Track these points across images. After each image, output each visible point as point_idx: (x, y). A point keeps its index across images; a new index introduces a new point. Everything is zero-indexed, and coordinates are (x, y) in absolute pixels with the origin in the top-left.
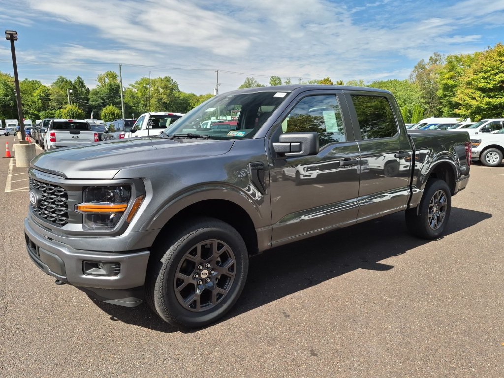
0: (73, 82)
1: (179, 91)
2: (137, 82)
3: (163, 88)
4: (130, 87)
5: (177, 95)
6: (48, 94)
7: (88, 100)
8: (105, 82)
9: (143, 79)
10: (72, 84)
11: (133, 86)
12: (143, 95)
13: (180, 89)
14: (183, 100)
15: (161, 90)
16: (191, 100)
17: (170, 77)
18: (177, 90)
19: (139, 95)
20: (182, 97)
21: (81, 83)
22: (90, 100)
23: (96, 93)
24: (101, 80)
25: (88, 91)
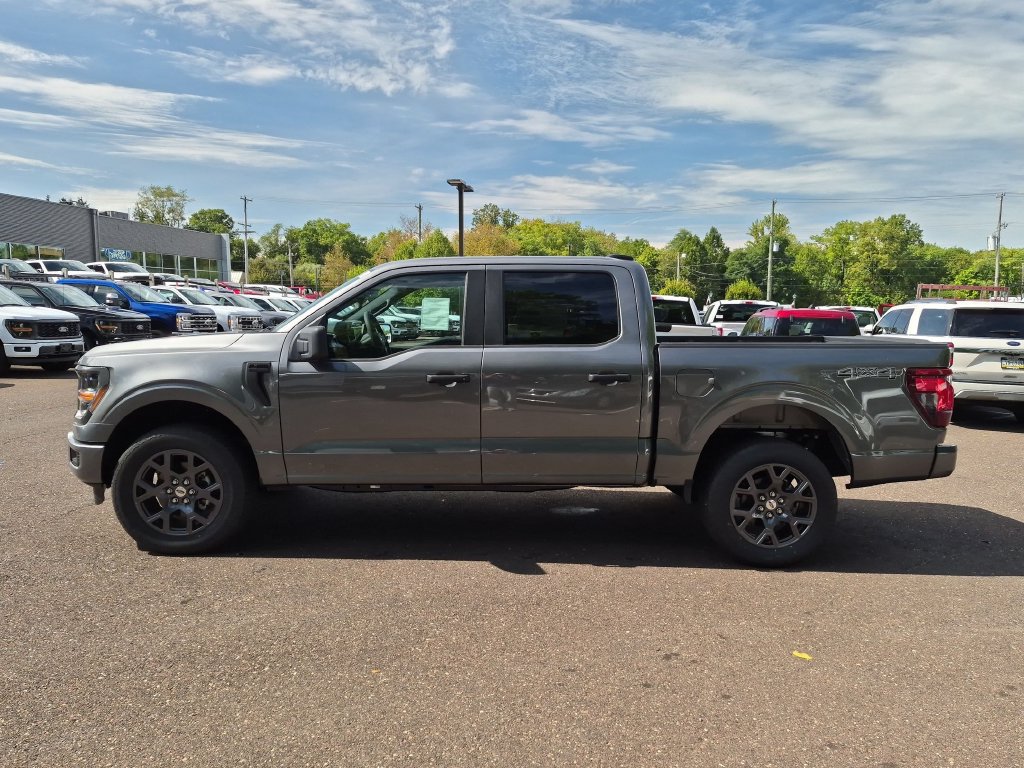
0: (702, 239)
1: (922, 244)
2: (827, 230)
3: (883, 240)
4: (813, 241)
5: (917, 253)
6: (656, 262)
7: (724, 269)
8: (763, 234)
9: (841, 225)
10: (698, 242)
11: (819, 240)
12: (837, 257)
13: (925, 239)
14: (931, 263)
15: (880, 245)
16: (950, 264)
17: (904, 216)
18: (917, 243)
19: (830, 256)
20: (928, 258)
21: (715, 238)
22: (728, 270)
23: (741, 255)
24: (756, 231)
25: (727, 253)
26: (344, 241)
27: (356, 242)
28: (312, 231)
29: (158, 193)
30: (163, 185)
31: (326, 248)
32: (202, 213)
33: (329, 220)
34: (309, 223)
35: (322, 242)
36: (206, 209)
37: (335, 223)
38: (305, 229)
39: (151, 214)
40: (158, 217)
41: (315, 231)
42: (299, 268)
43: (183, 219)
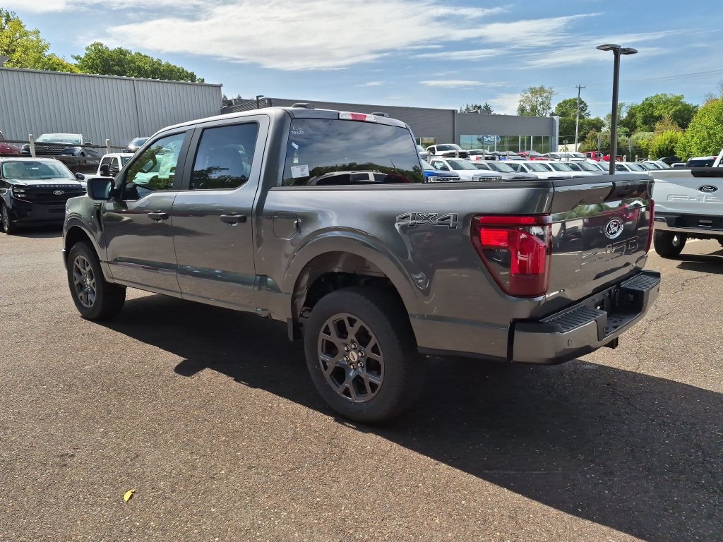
26: (677, 111)
27: (688, 110)
28: (649, 105)
29: (534, 92)
30: (537, 86)
31: (660, 118)
32: (565, 102)
33: (665, 95)
34: (647, 100)
35: (656, 113)
36: (568, 99)
37: (670, 97)
38: (643, 104)
39: (528, 108)
40: (534, 109)
41: (651, 105)
42: (634, 137)
43: (550, 108)
